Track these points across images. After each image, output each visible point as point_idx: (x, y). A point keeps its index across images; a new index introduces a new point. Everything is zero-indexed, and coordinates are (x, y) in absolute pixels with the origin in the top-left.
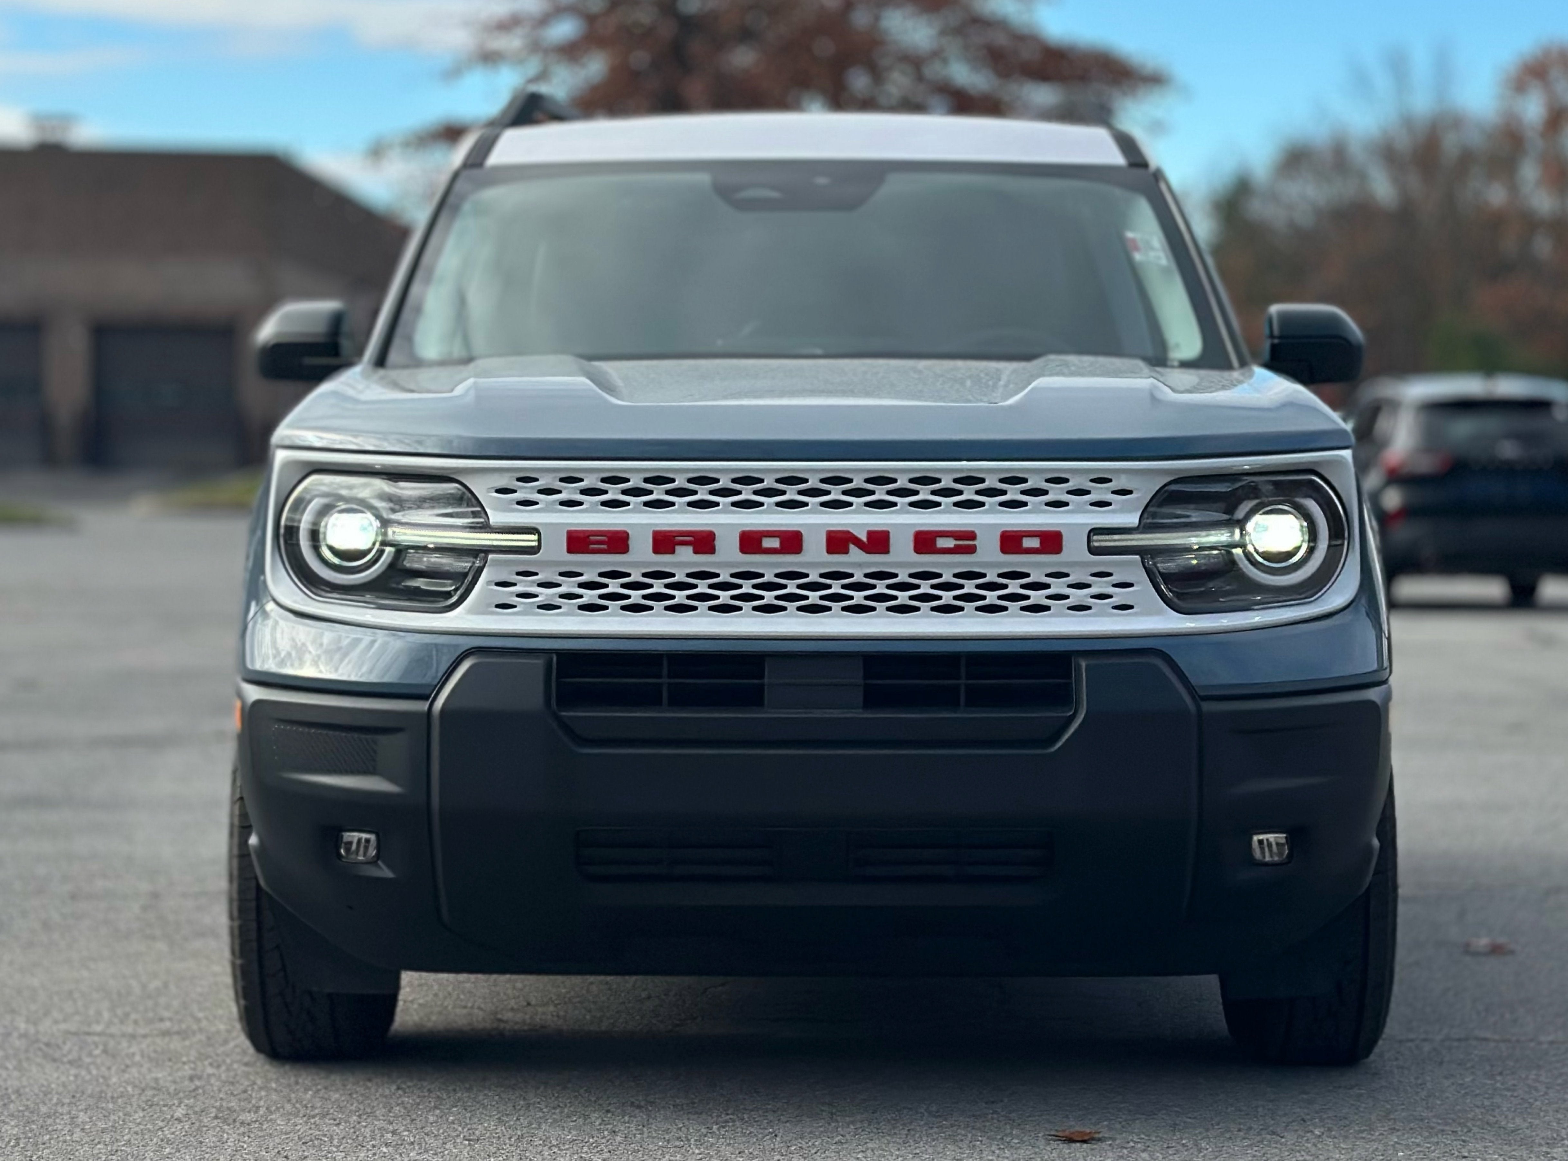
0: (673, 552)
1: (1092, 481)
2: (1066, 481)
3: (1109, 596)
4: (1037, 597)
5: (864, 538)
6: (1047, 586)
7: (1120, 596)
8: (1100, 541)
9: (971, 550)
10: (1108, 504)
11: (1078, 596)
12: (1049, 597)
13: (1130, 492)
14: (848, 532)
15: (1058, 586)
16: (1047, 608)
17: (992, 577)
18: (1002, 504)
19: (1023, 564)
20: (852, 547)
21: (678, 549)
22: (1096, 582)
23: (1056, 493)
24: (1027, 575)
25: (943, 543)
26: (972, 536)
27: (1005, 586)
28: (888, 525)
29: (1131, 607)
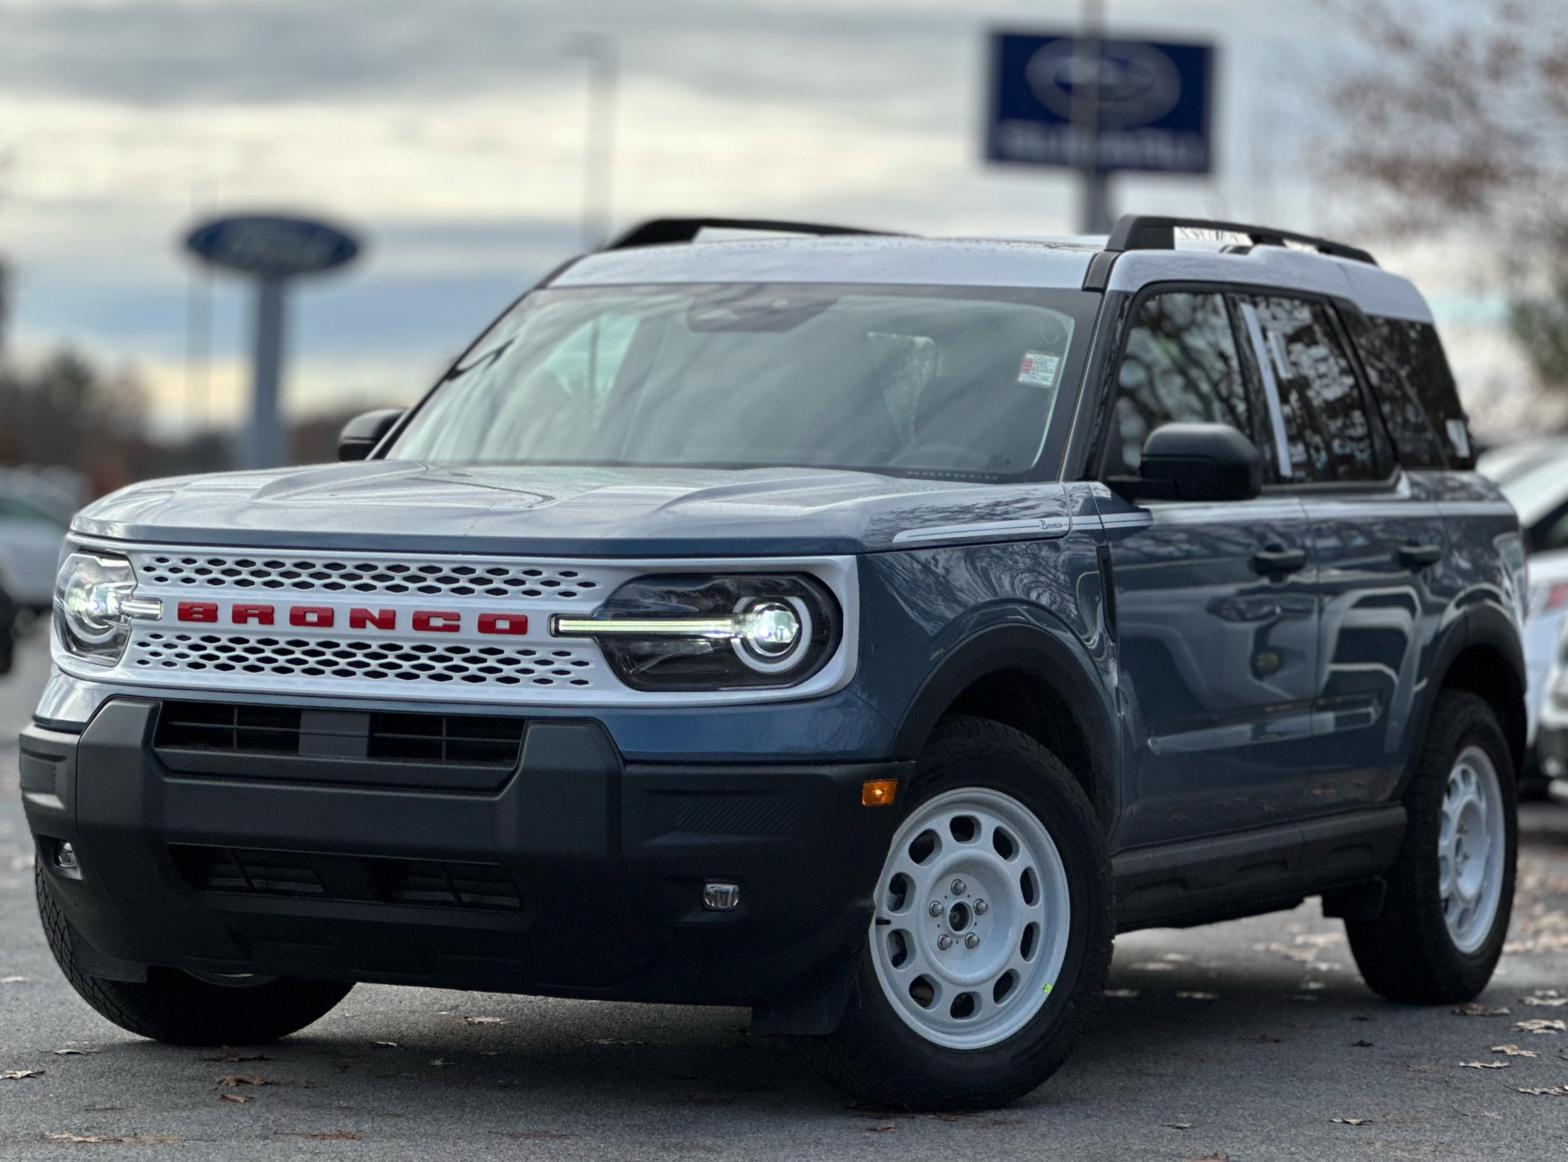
0: (245, 622)
1: (561, 574)
2: (540, 573)
3: (568, 673)
4: (508, 670)
5: (376, 615)
6: (517, 662)
7: (577, 672)
8: (564, 625)
9: (456, 629)
10: (574, 594)
11: (541, 671)
12: (518, 671)
13: (593, 585)
14: (366, 610)
15: (526, 662)
16: (516, 680)
17: (474, 652)
18: (488, 591)
19: (501, 643)
20: (368, 623)
21: (250, 620)
22: (557, 660)
23: (531, 583)
24: (502, 652)
25: (436, 622)
26: (457, 617)
27: (485, 661)
28: (394, 605)
29: (587, 683)
